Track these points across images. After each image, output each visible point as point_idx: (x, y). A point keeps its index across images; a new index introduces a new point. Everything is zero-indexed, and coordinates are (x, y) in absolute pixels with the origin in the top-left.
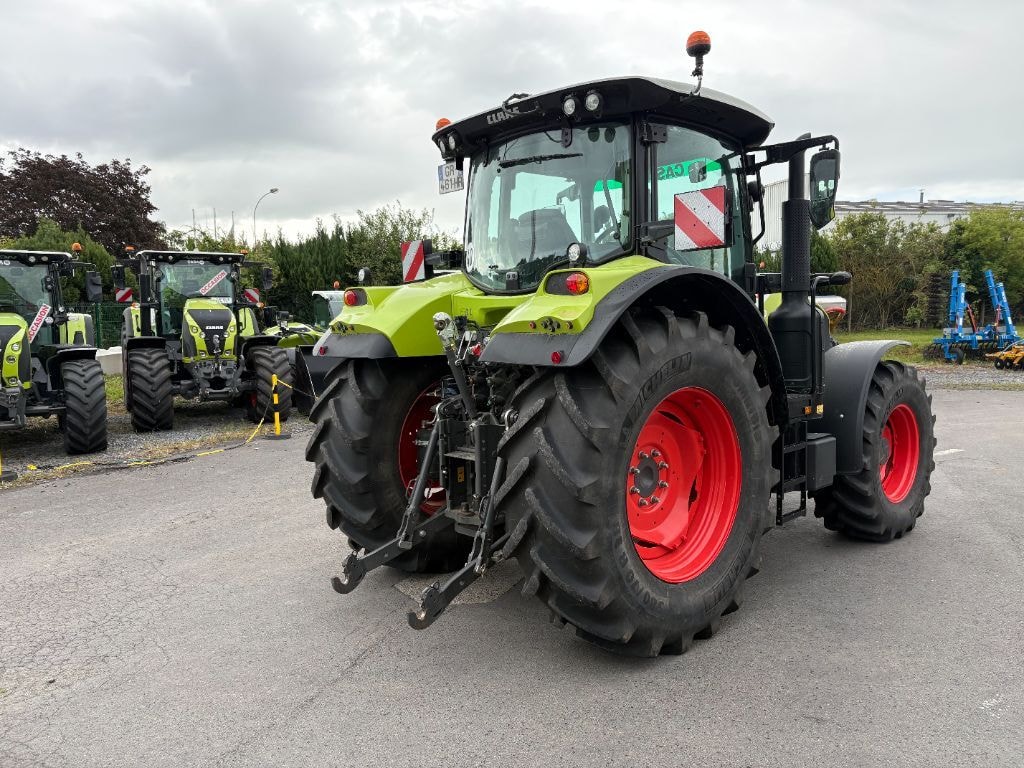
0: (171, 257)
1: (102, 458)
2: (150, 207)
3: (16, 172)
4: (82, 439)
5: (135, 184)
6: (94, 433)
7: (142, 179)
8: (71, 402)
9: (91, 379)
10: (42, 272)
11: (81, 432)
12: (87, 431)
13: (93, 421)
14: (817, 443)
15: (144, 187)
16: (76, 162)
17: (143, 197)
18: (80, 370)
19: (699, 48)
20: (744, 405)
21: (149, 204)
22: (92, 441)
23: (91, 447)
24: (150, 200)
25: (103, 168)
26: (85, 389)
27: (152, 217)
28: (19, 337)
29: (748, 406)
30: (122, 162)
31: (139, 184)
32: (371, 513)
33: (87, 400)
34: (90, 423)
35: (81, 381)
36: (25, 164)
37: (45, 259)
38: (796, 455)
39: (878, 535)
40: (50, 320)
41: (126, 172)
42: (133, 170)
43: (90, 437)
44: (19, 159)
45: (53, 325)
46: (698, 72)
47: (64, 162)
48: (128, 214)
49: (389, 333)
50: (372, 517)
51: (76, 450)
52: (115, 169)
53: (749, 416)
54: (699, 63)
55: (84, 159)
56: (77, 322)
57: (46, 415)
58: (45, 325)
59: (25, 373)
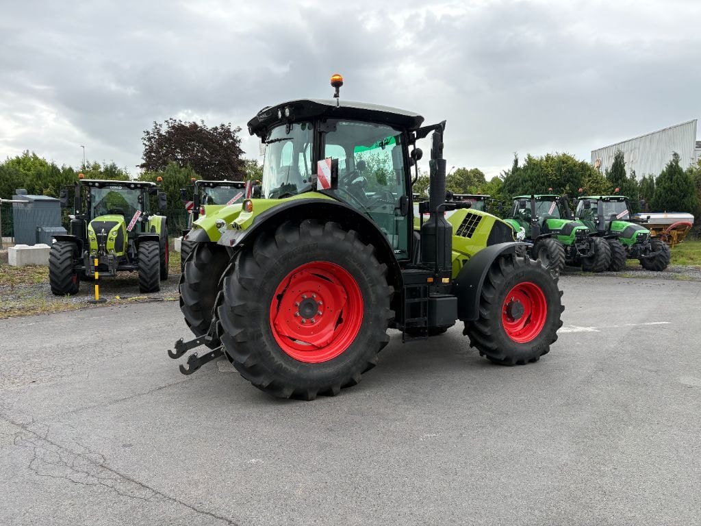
0: (211, 184)
1: (155, 295)
2: (241, 152)
3: (168, 132)
4: (146, 285)
5: (233, 138)
6: (152, 282)
7: (237, 134)
8: (141, 264)
9: (151, 251)
10: (138, 192)
11: (145, 280)
12: (148, 280)
13: (151, 274)
14: (438, 299)
15: (238, 139)
16: (200, 125)
17: (237, 145)
18: (147, 247)
19: (337, 84)
20: (362, 273)
21: (240, 150)
22: (151, 285)
23: (151, 289)
24: (241, 147)
25: (216, 129)
26: (148, 257)
27: (242, 157)
28: (116, 228)
29: (365, 274)
30: (227, 125)
31: (235, 138)
32: (201, 321)
33: (148, 263)
34: (149, 276)
35: (146, 252)
36: (173, 127)
37: (139, 186)
38: (422, 304)
39: (500, 360)
40: (140, 219)
41: (228, 131)
42: (232, 130)
43: (149, 284)
44: (170, 125)
45: (142, 222)
46: (336, 96)
47: (195, 126)
48: (228, 157)
49: (206, 230)
50: (201, 323)
51: (144, 290)
52: (222, 129)
53: (367, 279)
54: (338, 91)
55: (205, 124)
56: (156, 220)
57: (131, 270)
58: (138, 222)
59: (118, 247)
